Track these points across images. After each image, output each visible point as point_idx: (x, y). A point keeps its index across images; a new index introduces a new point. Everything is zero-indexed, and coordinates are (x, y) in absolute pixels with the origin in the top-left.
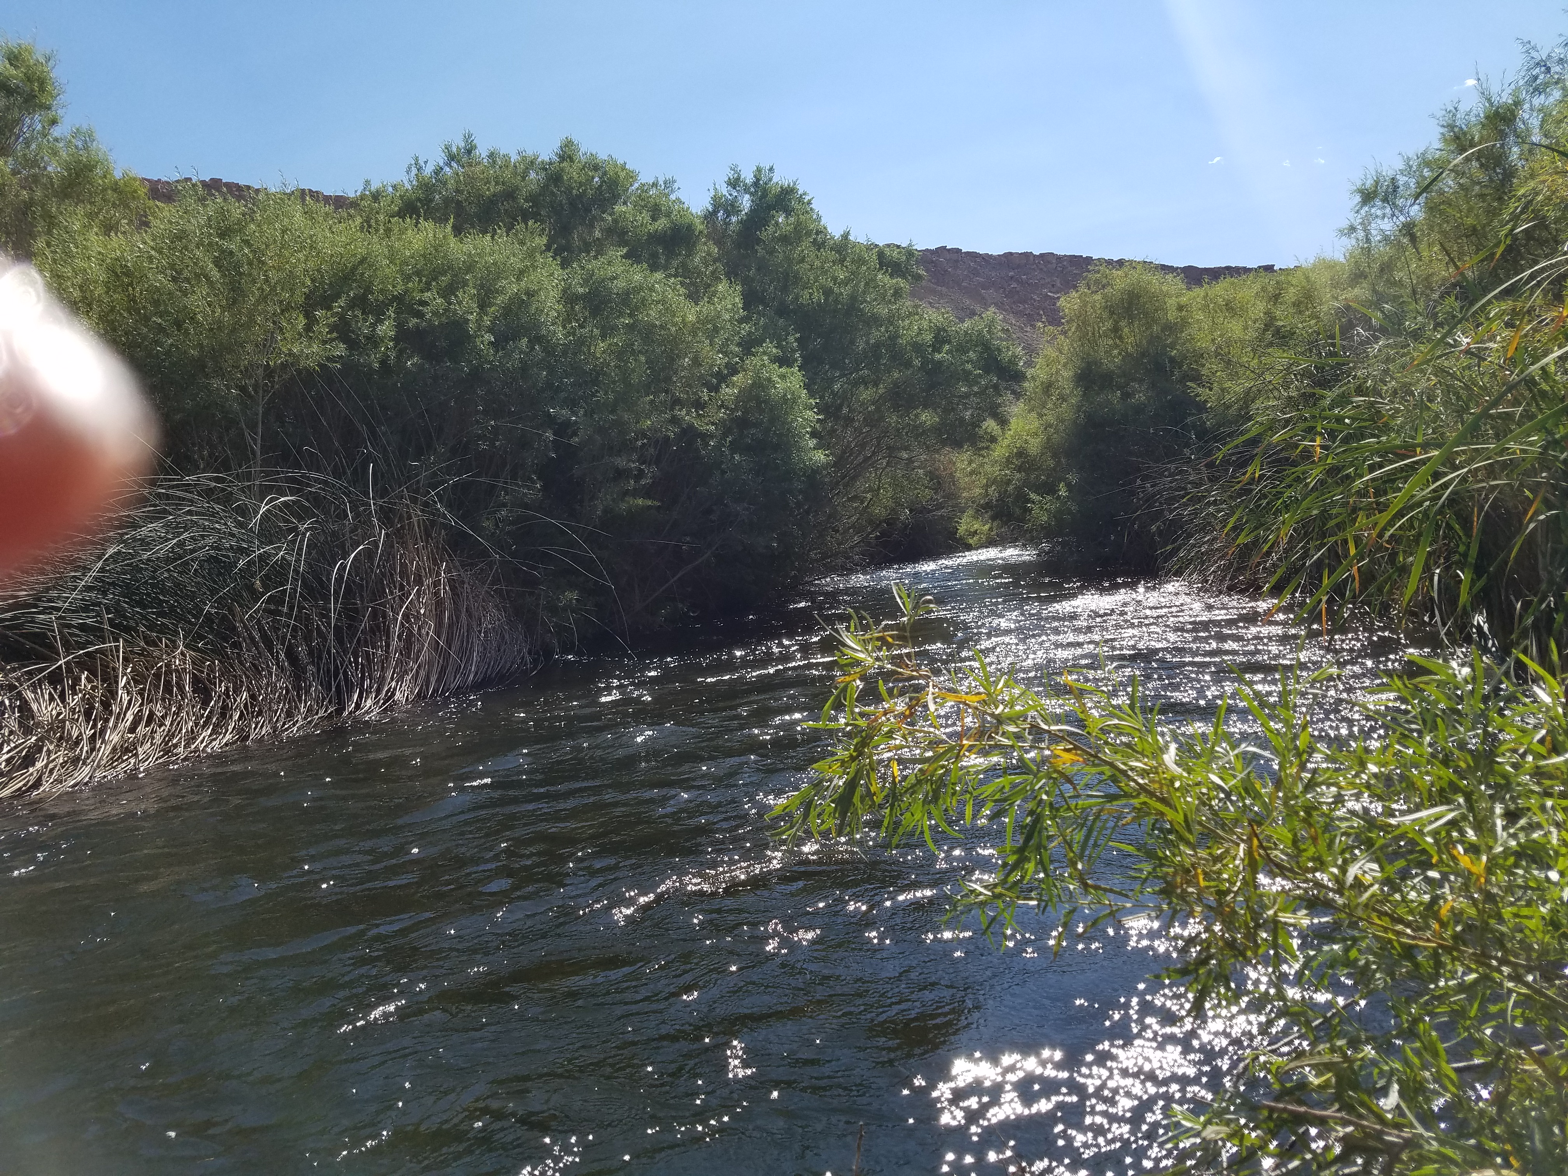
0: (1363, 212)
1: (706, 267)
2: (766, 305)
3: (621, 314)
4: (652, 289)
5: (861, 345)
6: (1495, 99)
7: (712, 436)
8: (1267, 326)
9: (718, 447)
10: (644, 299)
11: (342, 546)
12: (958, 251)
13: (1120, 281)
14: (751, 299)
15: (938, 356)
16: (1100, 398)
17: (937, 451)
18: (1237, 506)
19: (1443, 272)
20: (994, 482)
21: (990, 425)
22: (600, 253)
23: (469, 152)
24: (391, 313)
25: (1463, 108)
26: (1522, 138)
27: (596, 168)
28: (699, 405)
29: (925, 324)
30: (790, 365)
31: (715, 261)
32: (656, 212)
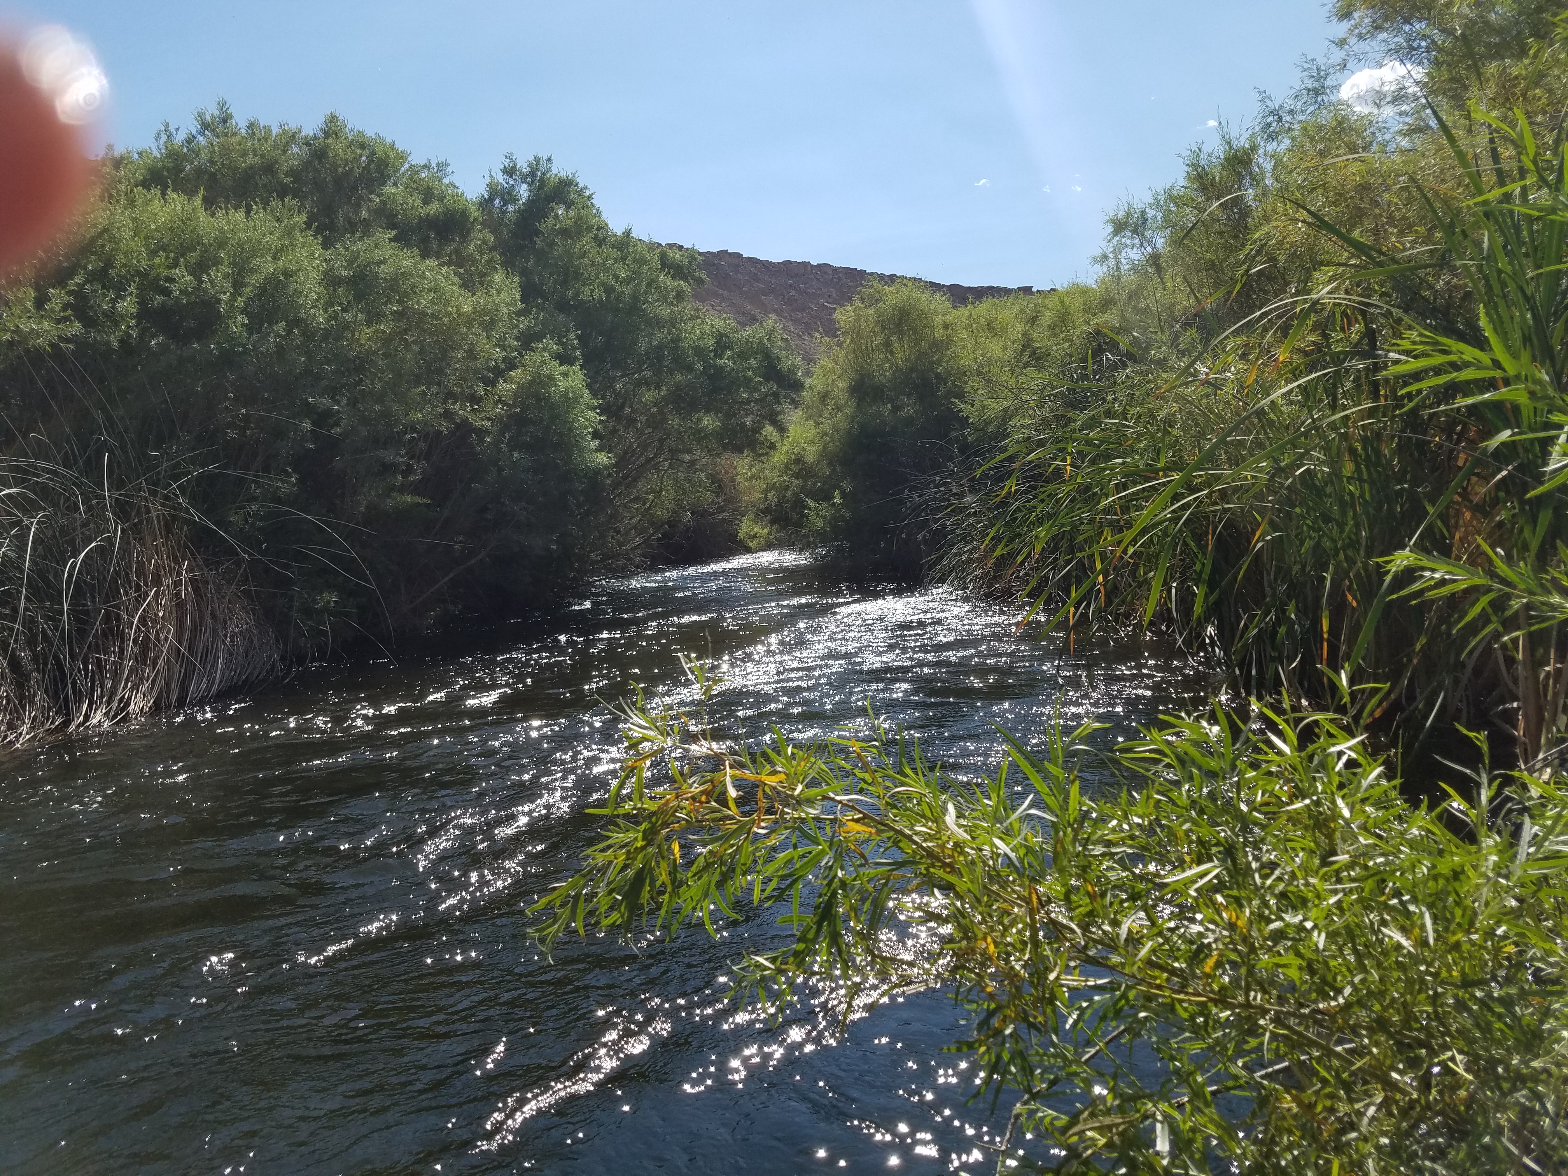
0: (1115, 241)
1: (482, 255)
2: (545, 299)
3: (389, 301)
4: (423, 277)
5: (643, 345)
6: (1235, 144)
7: (487, 432)
8: (1025, 347)
9: (496, 444)
10: (414, 286)
11: (72, 542)
12: (739, 255)
13: (892, 297)
14: (529, 292)
15: (719, 362)
16: (873, 410)
17: (719, 455)
18: (996, 518)
19: (1185, 302)
20: (773, 487)
21: (769, 430)
22: (366, 233)
23: (225, 121)
24: (132, 288)
25: (1206, 149)
26: (1256, 181)
27: (362, 146)
28: (474, 399)
29: (707, 329)
30: (572, 365)
31: (492, 249)
32: (428, 195)
